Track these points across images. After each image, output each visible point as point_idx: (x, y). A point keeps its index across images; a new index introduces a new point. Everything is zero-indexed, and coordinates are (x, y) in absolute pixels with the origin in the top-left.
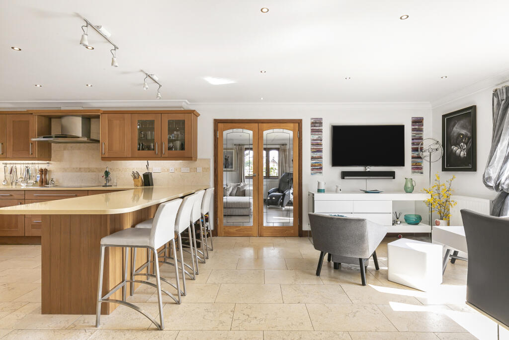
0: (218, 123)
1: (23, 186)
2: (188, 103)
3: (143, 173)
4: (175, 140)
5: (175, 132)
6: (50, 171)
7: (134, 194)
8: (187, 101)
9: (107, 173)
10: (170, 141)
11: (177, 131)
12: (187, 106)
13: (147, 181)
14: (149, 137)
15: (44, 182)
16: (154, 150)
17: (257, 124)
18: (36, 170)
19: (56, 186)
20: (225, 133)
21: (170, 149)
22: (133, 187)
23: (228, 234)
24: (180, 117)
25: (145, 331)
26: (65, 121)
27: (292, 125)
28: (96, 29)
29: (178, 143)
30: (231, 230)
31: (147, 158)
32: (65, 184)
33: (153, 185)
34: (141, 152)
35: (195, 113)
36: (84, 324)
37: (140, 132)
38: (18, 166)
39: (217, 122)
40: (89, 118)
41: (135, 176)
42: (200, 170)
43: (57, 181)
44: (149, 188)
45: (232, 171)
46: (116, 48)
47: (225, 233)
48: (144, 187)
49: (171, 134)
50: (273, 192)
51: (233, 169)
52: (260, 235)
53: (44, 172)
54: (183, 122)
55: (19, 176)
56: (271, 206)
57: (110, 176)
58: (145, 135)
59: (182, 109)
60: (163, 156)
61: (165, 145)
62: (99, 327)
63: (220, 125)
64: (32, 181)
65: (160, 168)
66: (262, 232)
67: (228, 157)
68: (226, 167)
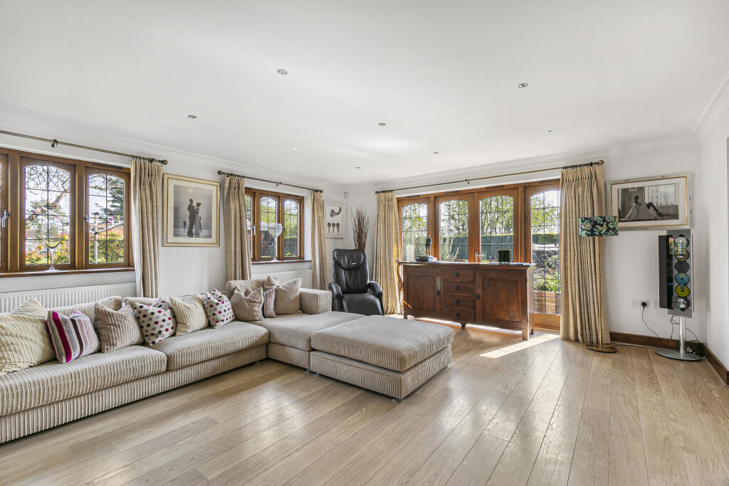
45: (206, 245)
67: (199, 205)
68: (190, 234)
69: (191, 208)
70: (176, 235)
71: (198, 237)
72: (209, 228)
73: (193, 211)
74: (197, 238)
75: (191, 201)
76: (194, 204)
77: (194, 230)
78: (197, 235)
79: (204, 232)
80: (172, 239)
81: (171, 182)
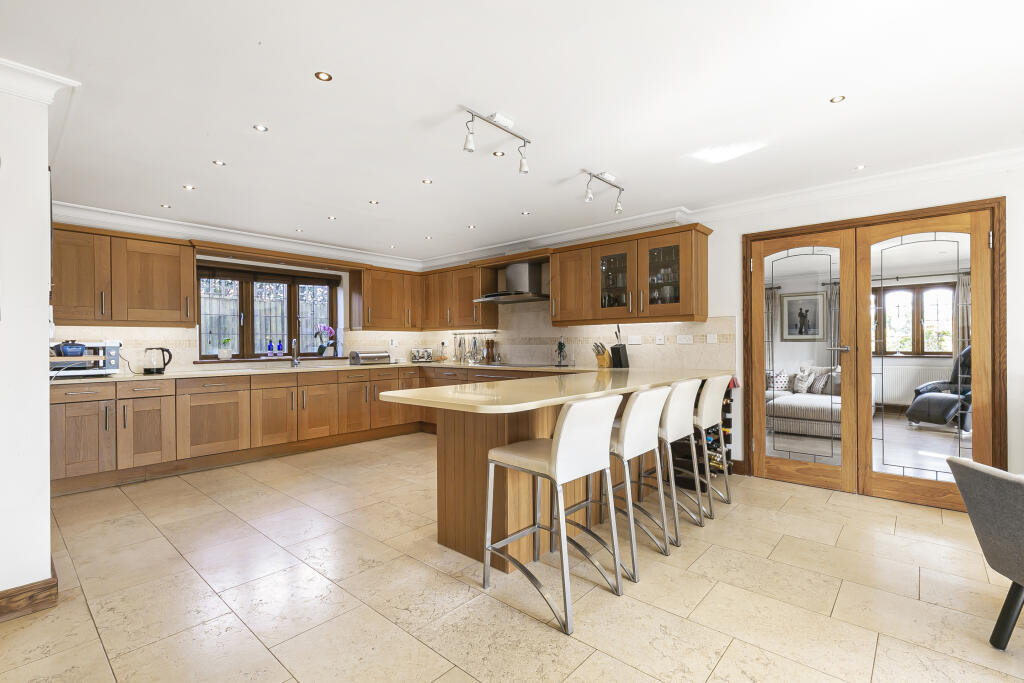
0: (752, 241)
1: (471, 364)
2: (689, 211)
3: (612, 345)
4: (662, 285)
5: (662, 271)
6: (497, 343)
7: (597, 380)
8: (683, 209)
9: (561, 346)
10: (653, 287)
11: (665, 267)
12: (684, 217)
13: (619, 358)
14: (620, 284)
15: (490, 358)
16: (625, 305)
17: (851, 231)
18: (482, 342)
19: (504, 364)
20: (768, 260)
21: (653, 301)
22: (596, 369)
23: (775, 475)
24: (669, 241)
25: (541, 625)
26: (510, 271)
27: (967, 217)
28: (490, 120)
29: (668, 291)
30: (785, 468)
31: (618, 320)
32: (514, 361)
33: (628, 366)
34: (607, 309)
35: (698, 228)
36: (473, 578)
37: (607, 277)
38: (466, 337)
39: (749, 240)
40: (538, 263)
41: (599, 350)
42: (712, 339)
43: (505, 356)
44: (621, 373)
45: (814, 340)
46: (526, 142)
47: (770, 471)
48: (612, 369)
49: (656, 275)
50: (930, 391)
51: (820, 336)
52: (862, 491)
53: (490, 344)
54: (676, 249)
55: (467, 350)
56: (922, 424)
57: (566, 349)
58: (615, 281)
59: (677, 225)
60: (640, 315)
61: (645, 295)
62: (487, 590)
63: (756, 245)
64: (479, 357)
65: (642, 337)
66: (866, 483)
67: (807, 311)
68: (801, 333)
69: (801, 315)
70: (789, 334)
71: (808, 335)
72: (816, 327)
73: (803, 316)
75: (801, 309)
76: (804, 311)
77: (803, 330)
79: (812, 331)
80: (786, 336)
81: (786, 300)
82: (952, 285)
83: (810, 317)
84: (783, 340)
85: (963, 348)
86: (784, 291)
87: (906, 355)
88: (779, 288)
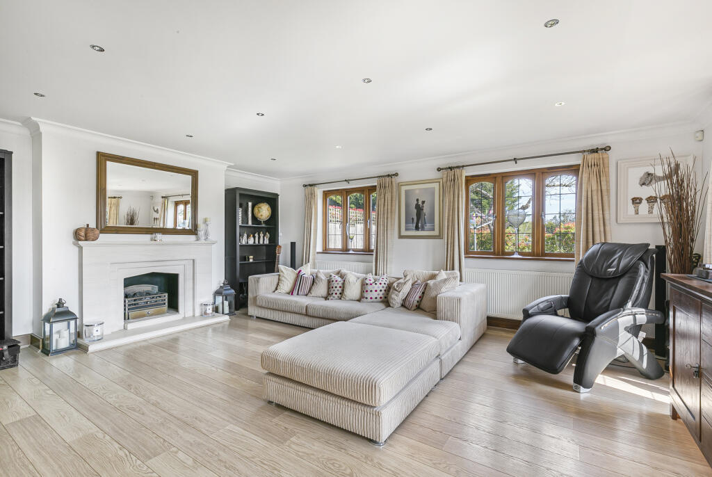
51: (436, 232)
67: (423, 202)
68: (417, 228)
69: (418, 207)
70: (406, 229)
71: (424, 230)
72: (432, 221)
73: (419, 209)
74: (422, 232)
75: (417, 200)
76: (420, 203)
77: (420, 225)
78: (423, 229)
79: (428, 226)
80: (404, 233)
81: (404, 189)
82: (574, 170)
83: (426, 210)
84: (401, 237)
85: (587, 249)
86: (403, 178)
87: (525, 256)
88: (396, 175)
